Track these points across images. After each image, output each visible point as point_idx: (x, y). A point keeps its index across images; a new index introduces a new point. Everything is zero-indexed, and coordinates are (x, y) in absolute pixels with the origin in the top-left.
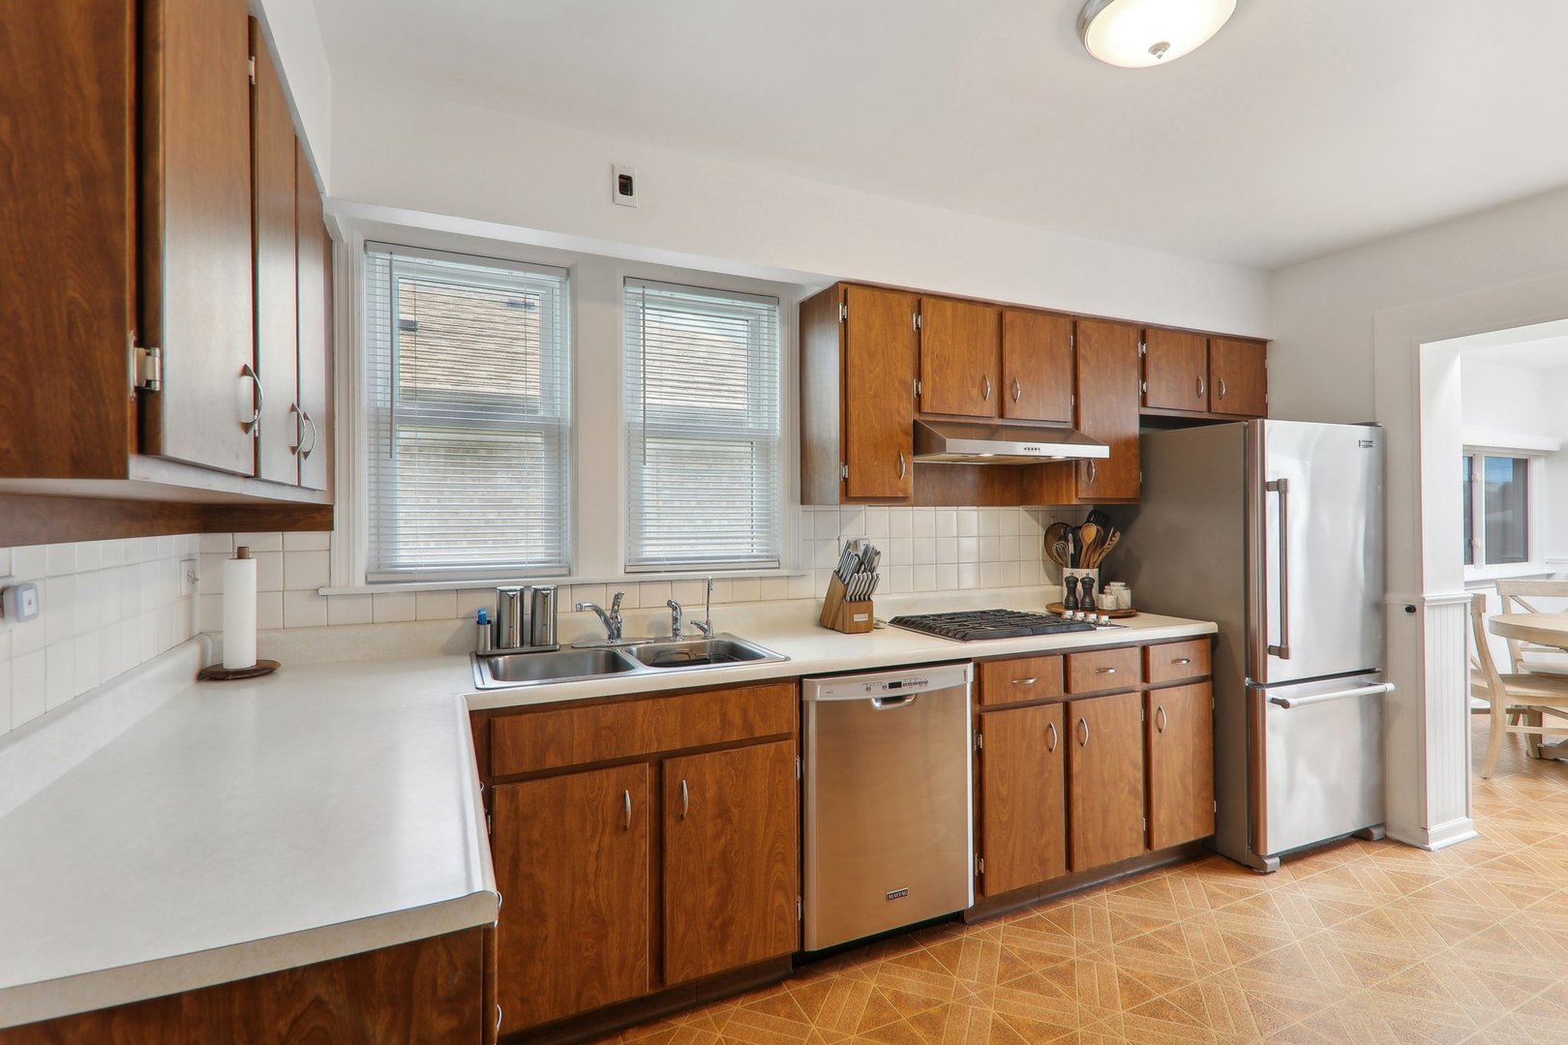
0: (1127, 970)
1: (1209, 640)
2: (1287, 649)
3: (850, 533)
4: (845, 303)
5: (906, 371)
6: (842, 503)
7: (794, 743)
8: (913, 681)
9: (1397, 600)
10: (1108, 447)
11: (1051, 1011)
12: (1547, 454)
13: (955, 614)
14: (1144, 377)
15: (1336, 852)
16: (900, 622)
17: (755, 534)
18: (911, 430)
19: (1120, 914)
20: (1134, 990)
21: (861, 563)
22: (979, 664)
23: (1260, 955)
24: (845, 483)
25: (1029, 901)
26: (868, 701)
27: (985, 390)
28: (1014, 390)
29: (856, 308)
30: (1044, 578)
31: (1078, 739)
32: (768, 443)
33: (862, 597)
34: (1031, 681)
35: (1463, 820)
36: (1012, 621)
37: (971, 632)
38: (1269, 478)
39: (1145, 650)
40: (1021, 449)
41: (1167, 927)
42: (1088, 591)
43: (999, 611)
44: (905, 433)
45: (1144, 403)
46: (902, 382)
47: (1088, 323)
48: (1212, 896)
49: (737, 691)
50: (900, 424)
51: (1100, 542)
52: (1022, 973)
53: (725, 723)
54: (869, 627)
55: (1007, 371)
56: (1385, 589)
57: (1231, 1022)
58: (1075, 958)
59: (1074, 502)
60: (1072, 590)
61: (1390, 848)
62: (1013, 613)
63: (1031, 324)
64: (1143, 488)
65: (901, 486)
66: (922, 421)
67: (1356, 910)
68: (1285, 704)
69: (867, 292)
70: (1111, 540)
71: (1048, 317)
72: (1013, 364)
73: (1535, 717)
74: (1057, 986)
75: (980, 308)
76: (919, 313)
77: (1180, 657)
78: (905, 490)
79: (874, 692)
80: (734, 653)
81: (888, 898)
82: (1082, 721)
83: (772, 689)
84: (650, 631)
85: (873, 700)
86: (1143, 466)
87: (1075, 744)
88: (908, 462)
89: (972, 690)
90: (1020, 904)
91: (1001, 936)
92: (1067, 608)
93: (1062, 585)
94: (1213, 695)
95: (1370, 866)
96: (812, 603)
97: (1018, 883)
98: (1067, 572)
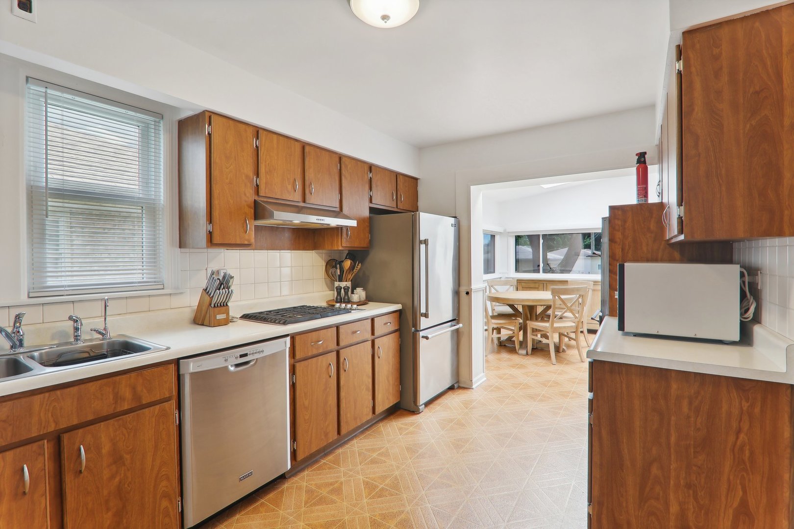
0: (367, 478)
1: (398, 313)
2: (428, 314)
3: (214, 266)
4: (210, 124)
5: (249, 170)
6: (208, 247)
7: (174, 402)
8: (254, 352)
9: (463, 290)
10: (356, 221)
11: (332, 512)
12: (500, 233)
13: (279, 310)
14: (371, 189)
15: (443, 397)
16: (246, 317)
17: (145, 267)
18: (253, 205)
19: (362, 449)
20: (370, 486)
21: (221, 284)
22: (293, 337)
23: (421, 451)
24: (210, 234)
25: (319, 456)
26: (226, 367)
27: (295, 186)
28: (311, 188)
29: (217, 129)
30: (325, 288)
31: (343, 368)
32: (154, 208)
33: (222, 304)
34: (321, 342)
35: (482, 374)
36: (310, 311)
37: (288, 320)
38: (422, 238)
39: (373, 320)
40: (313, 220)
41: (382, 450)
42: (346, 293)
43: (303, 306)
44: (249, 207)
45: (371, 201)
46: (247, 177)
47: (346, 159)
48: (400, 429)
49: (128, 375)
50: (246, 201)
51: (352, 268)
52: (317, 496)
53: (117, 398)
54: (227, 322)
55: (307, 178)
56: (459, 286)
57: (411, 488)
58: (343, 479)
59: (340, 248)
60: (339, 293)
61: (461, 391)
62: (310, 307)
63: (319, 154)
64: (371, 242)
65: (247, 237)
66: (260, 200)
67: (451, 421)
68: (427, 338)
69: (224, 120)
70: (357, 267)
71: (328, 153)
72: (310, 175)
73: (498, 330)
74: (334, 497)
75: (292, 142)
76: (257, 138)
77: (387, 322)
78: (249, 241)
79: (229, 362)
80: (127, 348)
81: (241, 480)
82: (345, 359)
83: (155, 370)
84: (53, 339)
85: (229, 366)
86: (371, 231)
87: (342, 371)
88: (251, 224)
89: (289, 352)
90: (315, 459)
91: (306, 480)
92: (337, 302)
93: (334, 291)
94: (400, 337)
95: (455, 400)
96: (188, 310)
97: (314, 449)
98: (337, 284)
